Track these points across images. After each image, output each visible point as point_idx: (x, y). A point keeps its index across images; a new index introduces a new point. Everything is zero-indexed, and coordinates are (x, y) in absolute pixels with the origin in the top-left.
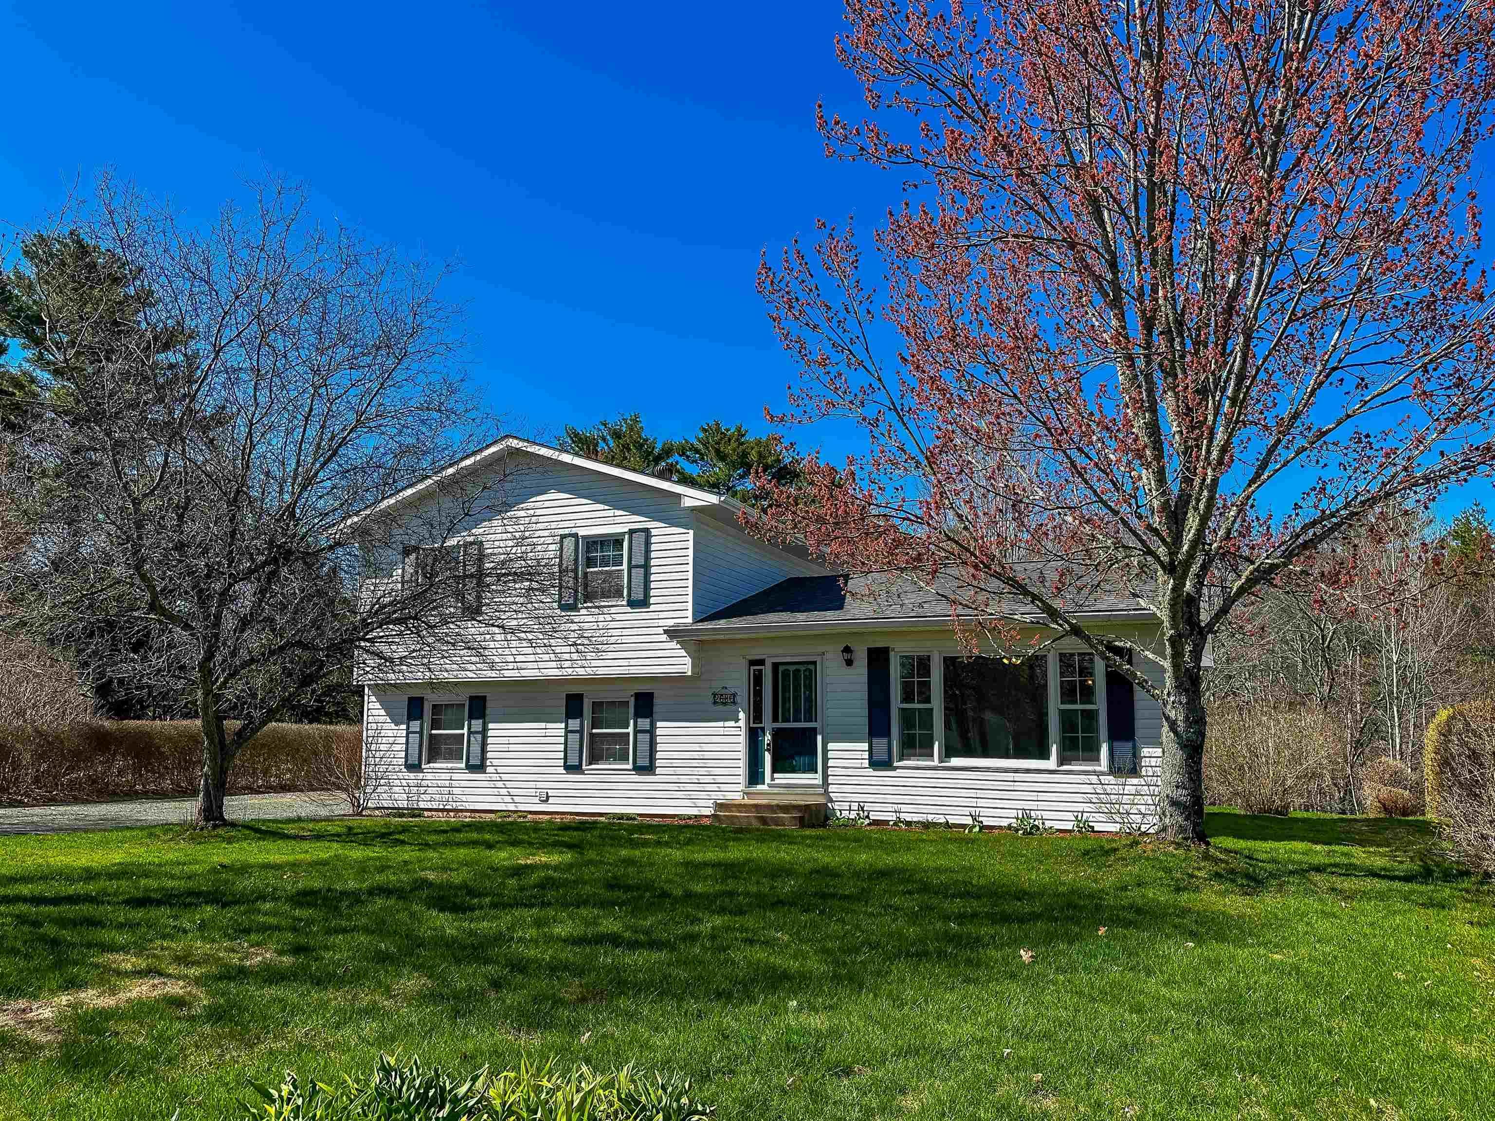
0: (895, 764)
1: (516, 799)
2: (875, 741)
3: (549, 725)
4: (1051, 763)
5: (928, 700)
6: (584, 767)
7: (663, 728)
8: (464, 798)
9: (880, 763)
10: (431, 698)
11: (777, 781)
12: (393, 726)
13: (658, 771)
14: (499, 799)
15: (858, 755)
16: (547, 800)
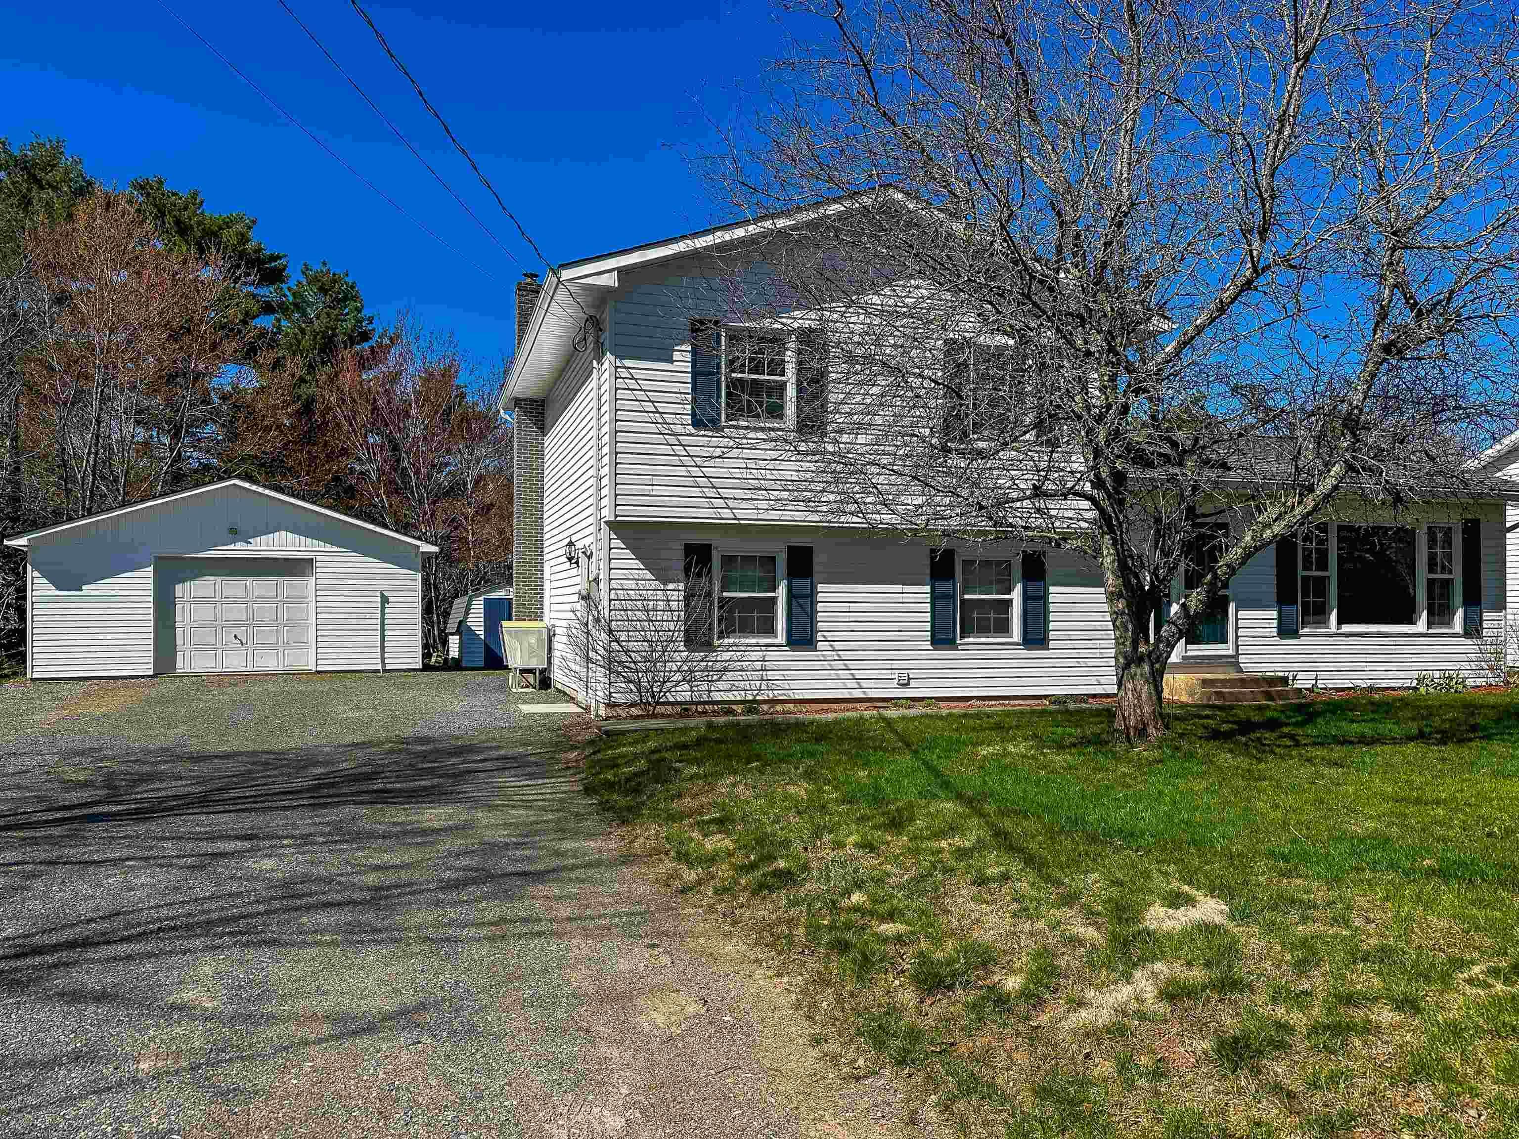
0: (1301, 632)
1: (864, 683)
2: (1284, 608)
3: (907, 588)
4: (1421, 626)
5: (1325, 568)
6: (958, 641)
7: (1057, 594)
8: (785, 685)
9: (1287, 630)
10: (721, 547)
11: (1190, 653)
12: (655, 584)
13: (1052, 644)
14: (839, 684)
15: (1264, 623)
16: (908, 684)
